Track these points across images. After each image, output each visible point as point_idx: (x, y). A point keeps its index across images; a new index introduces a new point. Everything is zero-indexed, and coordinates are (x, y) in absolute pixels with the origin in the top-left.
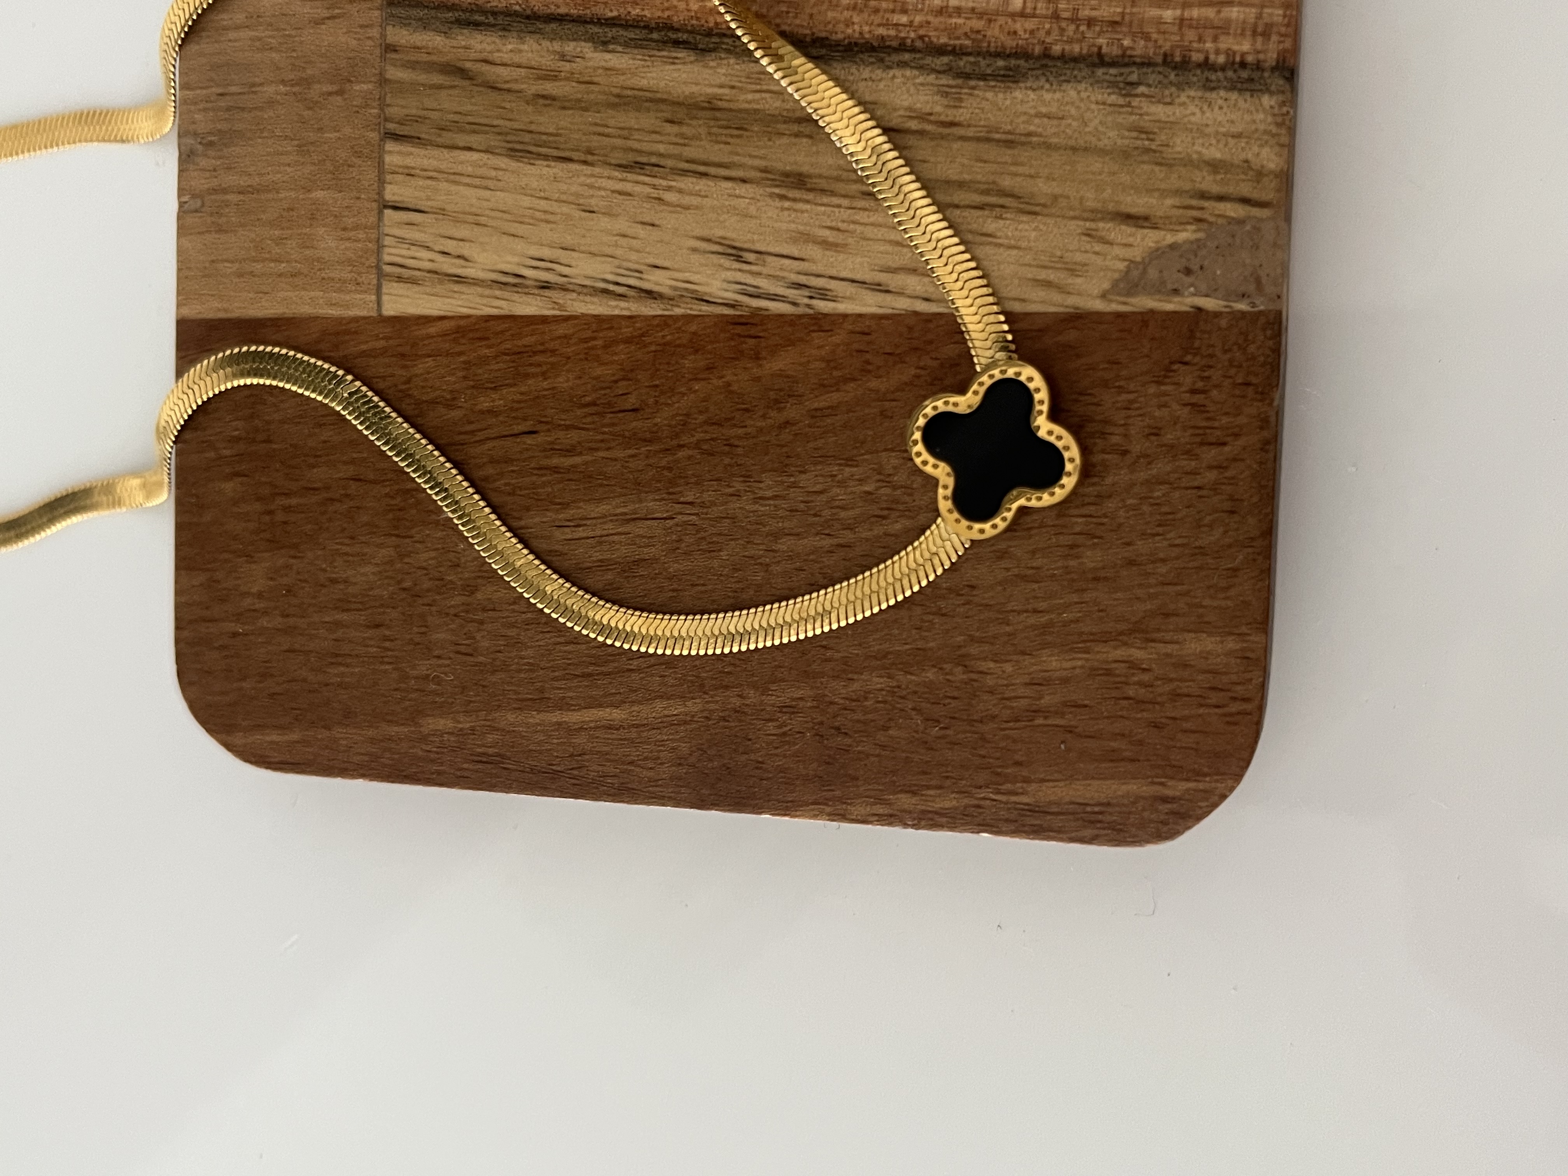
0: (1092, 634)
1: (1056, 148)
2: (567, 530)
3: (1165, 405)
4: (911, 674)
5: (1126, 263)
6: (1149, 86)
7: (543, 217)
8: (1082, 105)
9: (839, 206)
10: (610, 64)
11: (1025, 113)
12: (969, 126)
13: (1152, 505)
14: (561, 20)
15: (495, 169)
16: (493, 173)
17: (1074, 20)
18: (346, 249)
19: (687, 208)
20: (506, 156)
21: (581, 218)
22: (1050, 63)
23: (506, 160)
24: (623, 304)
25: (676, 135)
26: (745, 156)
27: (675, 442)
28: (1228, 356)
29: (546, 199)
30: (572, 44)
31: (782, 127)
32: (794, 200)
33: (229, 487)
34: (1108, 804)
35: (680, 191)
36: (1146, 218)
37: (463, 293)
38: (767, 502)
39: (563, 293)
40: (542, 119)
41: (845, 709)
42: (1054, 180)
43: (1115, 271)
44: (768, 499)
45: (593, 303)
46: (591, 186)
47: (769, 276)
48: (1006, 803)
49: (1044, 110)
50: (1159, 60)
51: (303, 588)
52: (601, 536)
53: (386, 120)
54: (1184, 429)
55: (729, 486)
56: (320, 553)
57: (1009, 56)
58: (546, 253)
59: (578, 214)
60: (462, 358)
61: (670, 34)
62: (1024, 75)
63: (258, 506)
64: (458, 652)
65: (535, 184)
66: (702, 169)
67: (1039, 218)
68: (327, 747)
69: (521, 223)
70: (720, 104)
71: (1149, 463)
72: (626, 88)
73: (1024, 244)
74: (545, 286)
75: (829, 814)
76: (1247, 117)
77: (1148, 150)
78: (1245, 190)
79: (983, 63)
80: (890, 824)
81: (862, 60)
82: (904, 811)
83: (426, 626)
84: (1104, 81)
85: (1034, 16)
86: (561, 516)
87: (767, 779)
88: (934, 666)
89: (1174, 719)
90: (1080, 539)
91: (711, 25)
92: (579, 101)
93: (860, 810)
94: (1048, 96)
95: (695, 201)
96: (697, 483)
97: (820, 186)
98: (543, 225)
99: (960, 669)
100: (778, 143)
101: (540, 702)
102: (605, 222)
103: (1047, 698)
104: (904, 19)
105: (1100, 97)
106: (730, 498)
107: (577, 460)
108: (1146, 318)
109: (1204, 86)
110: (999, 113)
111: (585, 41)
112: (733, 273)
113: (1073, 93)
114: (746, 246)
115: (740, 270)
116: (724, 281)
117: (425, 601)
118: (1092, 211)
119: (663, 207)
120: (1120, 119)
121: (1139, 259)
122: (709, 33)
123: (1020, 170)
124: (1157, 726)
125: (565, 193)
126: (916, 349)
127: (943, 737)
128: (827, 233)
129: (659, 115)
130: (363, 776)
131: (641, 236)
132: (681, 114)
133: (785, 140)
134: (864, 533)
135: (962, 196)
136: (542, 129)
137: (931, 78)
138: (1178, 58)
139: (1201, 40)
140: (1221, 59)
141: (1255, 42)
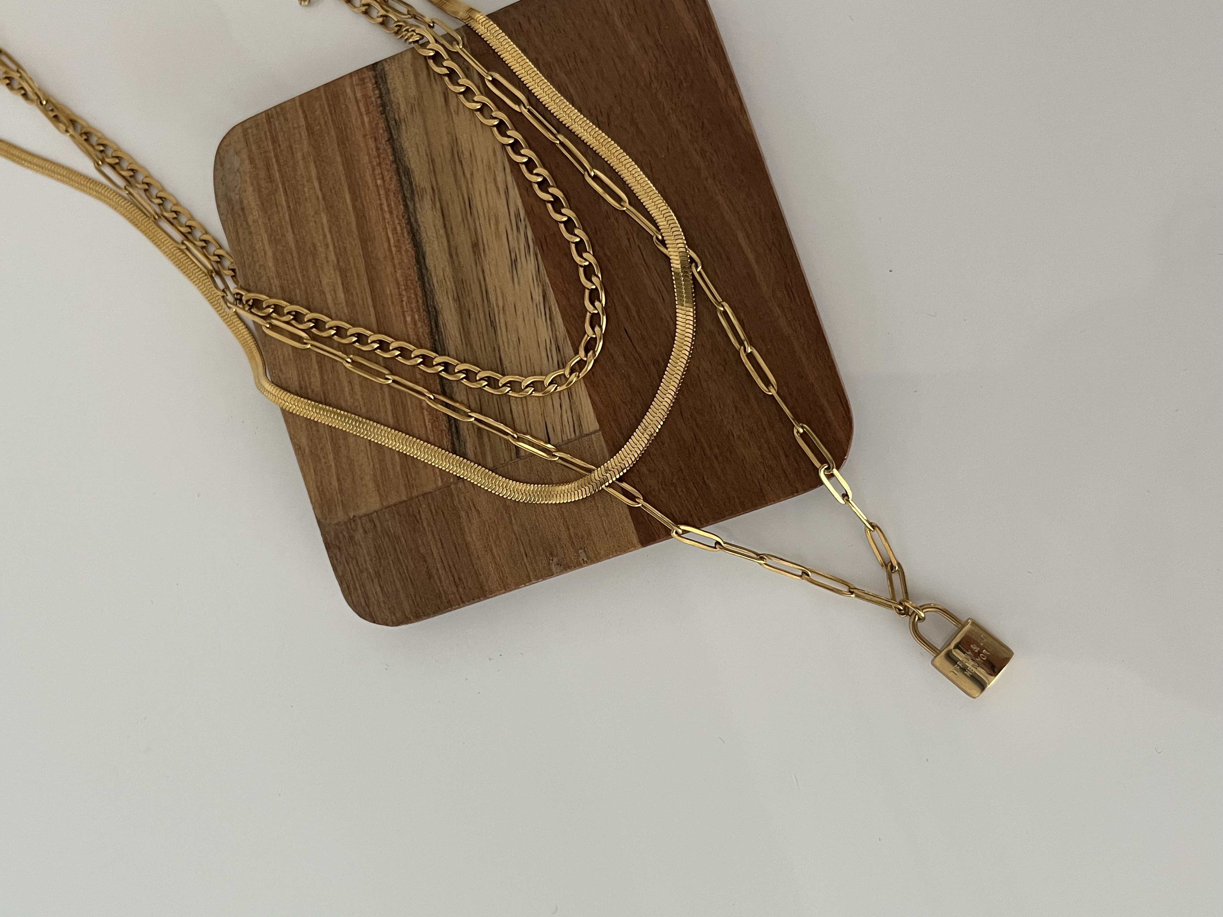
0: (615, 38)
1: (429, 141)
2: (663, 295)
6: (395, 115)
8: (410, 138)
9: (480, 223)
11: (420, 160)
12: (431, 183)
13: (553, 38)
17: (379, 156)
19: (503, 294)
21: (523, 343)
22: (398, 159)
24: (553, 308)
25: (474, 311)
26: (473, 275)
31: (456, 264)
32: (484, 245)
33: (713, 485)
35: (497, 299)
36: (444, 93)
39: (559, 340)
41: (692, 128)
42: (441, 137)
45: (557, 322)
46: (508, 342)
47: (518, 243)
48: (702, 40)
49: (416, 153)
50: (384, 116)
51: (747, 425)
52: (660, 277)
53: (511, 460)
55: (614, 225)
57: (400, 177)
58: (544, 354)
62: (405, 168)
66: (484, 294)
67: (458, 136)
70: (456, 295)
74: (558, 349)
75: (743, 115)
76: (395, 73)
77: (419, 104)
79: (405, 186)
81: (419, 239)
84: (398, 134)
85: (382, 173)
86: (658, 301)
87: (739, 151)
88: (656, 98)
91: (425, 313)
94: (410, 154)
95: (498, 291)
97: (474, 235)
98: (532, 361)
99: (652, 86)
100: (463, 262)
101: (750, 276)
102: (521, 331)
103: (649, 43)
104: (398, 228)
105: (404, 133)
107: (630, 303)
109: (389, 94)
110: (423, 171)
112: (523, 261)
113: (406, 144)
114: (509, 260)
115: (520, 258)
116: (528, 262)
119: (506, 305)
120: (410, 121)
122: (428, 312)
123: (441, 153)
127: (685, 79)
128: (492, 225)
129: (468, 323)
131: (521, 311)
132: (465, 312)
133: (461, 259)
137: (418, 205)
138: (381, 109)
139: (372, 103)
140: (377, 92)
141: (367, 83)
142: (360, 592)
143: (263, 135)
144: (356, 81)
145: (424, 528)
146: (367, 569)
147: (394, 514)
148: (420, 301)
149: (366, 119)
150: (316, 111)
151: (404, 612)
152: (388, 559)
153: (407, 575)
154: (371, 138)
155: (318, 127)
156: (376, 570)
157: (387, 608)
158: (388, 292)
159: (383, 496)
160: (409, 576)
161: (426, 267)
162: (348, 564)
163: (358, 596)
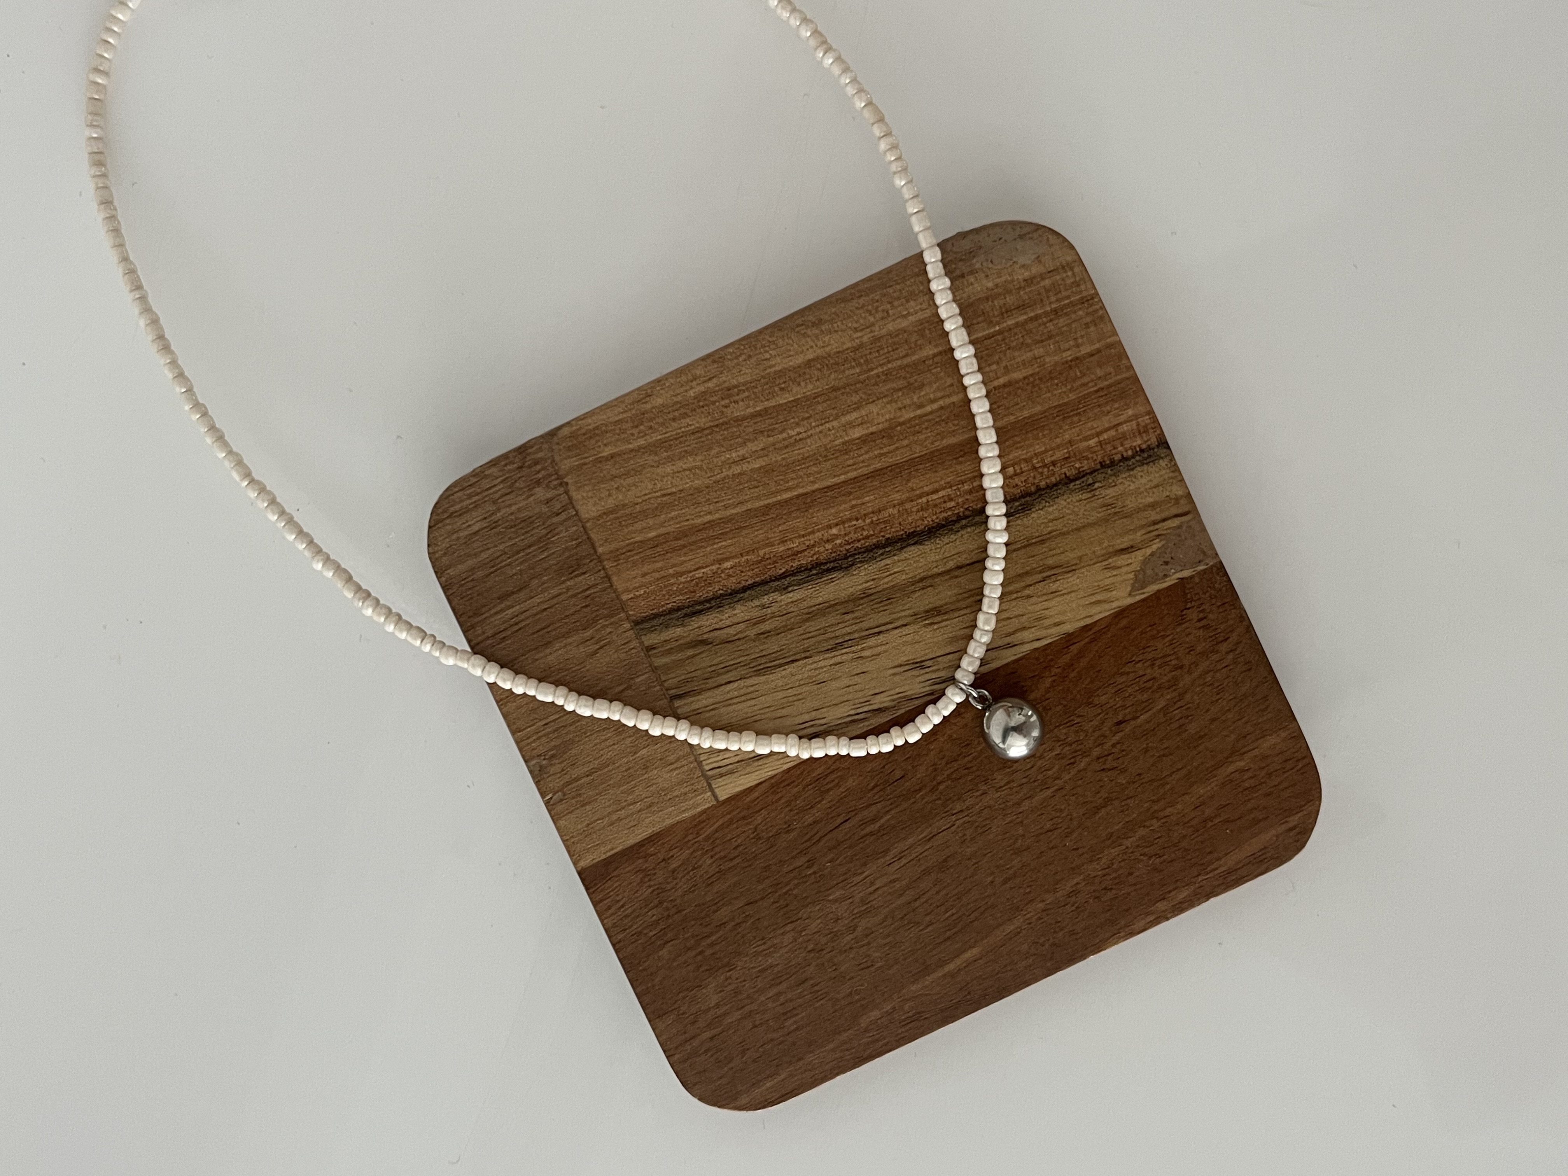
0: (1213, 766)
1: (1068, 533)
2: (896, 863)
3: (1190, 634)
4: (1130, 837)
5: (1133, 573)
6: (1100, 482)
7: (795, 698)
8: (1070, 506)
9: (965, 614)
10: (795, 599)
11: (1043, 523)
13: (1209, 686)
14: (752, 587)
15: (752, 686)
16: (752, 689)
17: (1045, 466)
18: (678, 774)
19: (879, 655)
20: (755, 676)
21: (819, 689)
22: (1043, 493)
23: (756, 678)
24: (867, 723)
25: (853, 619)
26: (898, 612)
27: (935, 783)
28: (1208, 594)
29: (792, 688)
30: (766, 597)
31: (912, 588)
32: (939, 622)
33: (664, 953)
34: (1265, 848)
35: (871, 647)
36: (1132, 547)
37: (766, 764)
38: (1004, 788)
40: (766, 646)
41: (1104, 876)
42: (1075, 549)
43: (1128, 580)
44: (1004, 786)
46: (816, 669)
47: (945, 669)
48: (1214, 877)
49: (1051, 517)
50: (1099, 466)
51: (744, 986)
52: (917, 857)
53: (667, 690)
54: (1205, 640)
55: (977, 791)
56: (745, 959)
57: (1020, 498)
58: (806, 718)
59: (815, 687)
60: (783, 801)
61: (822, 567)
62: (1032, 504)
63: (692, 954)
64: (863, 969)
65: (780, 684)
66: (876, 630)
67: (1077, 571)
68: (806, 1071)
69: (783, 708)
70: (871, 591)
71: (1197, 665)
72: (811, 607)
73: (1075, 588)
75: (1123, 937)
76: (1157, 475)
77: (1115, 513)
78: (1174, 511)
80: (1159, 923)
81: (940, 534)
82: (1164, 911)
83: (835, 965)
84: (1075, 489)
85: (1022, 472)
86: (888, 858)
87: (1081, 938)
88: (1140, 827)
89: (1275, 786)
90: (1182, 722)
91: (844, 552)
92: (786, 626)
93: (1142, 924)
94: (1051, 509)
95: (881, 649)
96: (959, 799)
97: (950, 609)
98: (797, 703)
99: (1155, 821)
100: (914, 597)
101: (926, 970)
102: (835, 684)
103: (1207, 810)
104: (953, 504)
105: (1078, 498)
106: (982, 797)
107: (882, 821)
108: (1157, 594)
109: (1128, 469)
110: (1028, 529)
111: (773, 592)
112: (923, 676)
113: (1063, 502)
114: (923, 659)
115: (927, 673)
116: (920, 682)
117: (828, 950)
118: (1103, 556)
119: (864, 660)
120: (1094, 505)
121: (1139, 569)
122: (846, 558)
123: (1054, 552)
124: (1268, 795)
125: (802, 680)
126: (1045, 668)
127: (1164, 861)
129: (837, 613)
130: (838, 1074)
131: (859, 681)
132: (850, 607)
133: (917, 594)
134: (1067, 777)
135: (1031, 579)
136: (772, 652)
138: (1108, 462)
139: (1114, 448)
140: (1130, 453)
141: (1142, 438)
142: (468, 502)
143: (1064, 294)
144: (1143, 421)
145: (564, 582)
146: (499, 510)
147: (577, 539)
148: (859, 545)
149: (1092, 442)
150: (1101, 367)
151: (449, 567)
152: (516, 538)
153: (499, 566)
154: (1069, 452)
155: (1078, 374)
156: (500, 522)
157: (452, 543)
158: (867, 498)
159: (599, 520)
160: (498, 569)
161: (905, 547)
162: (502, 482)
163: (462, 501)
